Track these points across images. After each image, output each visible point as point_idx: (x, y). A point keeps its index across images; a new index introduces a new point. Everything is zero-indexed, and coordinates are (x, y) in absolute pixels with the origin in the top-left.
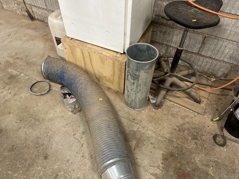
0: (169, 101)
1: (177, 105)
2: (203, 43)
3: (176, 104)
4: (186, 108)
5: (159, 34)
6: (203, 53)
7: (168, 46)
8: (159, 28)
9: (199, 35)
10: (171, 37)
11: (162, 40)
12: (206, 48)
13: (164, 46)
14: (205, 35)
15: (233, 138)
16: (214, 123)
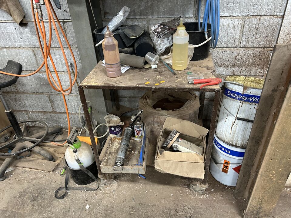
0: (21, 168)
1: (29, 169)
2: (51, 101)
3: (27, 169)
4: (37, 170)
5: (11, 102)
6: (58, 110)
7: (26, 111)
8: (8, 97)
9: (43, 95)
10: (23, 102)
11: (18, 107)
12: (56, 106)
13: (23, 112)
14: (47, 93)
15: (78, 186)
16: (63, 177)
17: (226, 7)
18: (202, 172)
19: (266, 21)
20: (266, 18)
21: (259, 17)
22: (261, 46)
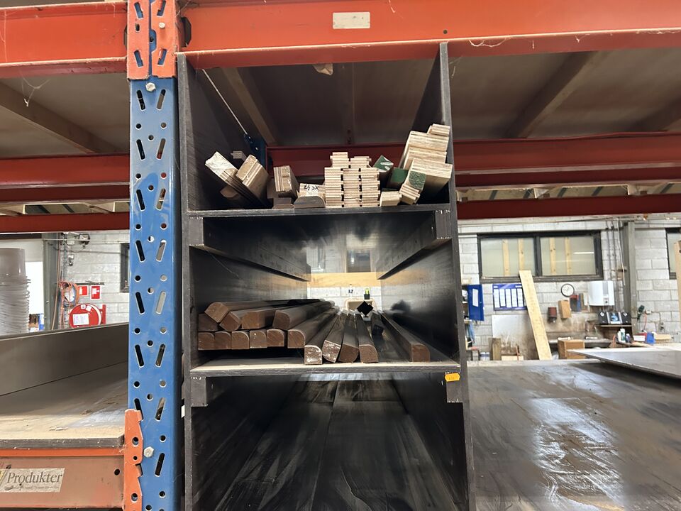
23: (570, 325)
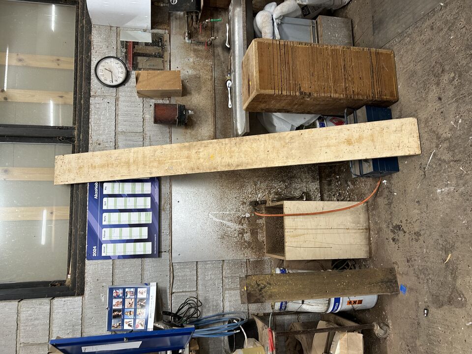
17: (216, 306)
18: (356, 335)
19: (227, 272)
20: (224, 273)
21: (224, 278)
22: (246, 269)
23: (197, 78)
